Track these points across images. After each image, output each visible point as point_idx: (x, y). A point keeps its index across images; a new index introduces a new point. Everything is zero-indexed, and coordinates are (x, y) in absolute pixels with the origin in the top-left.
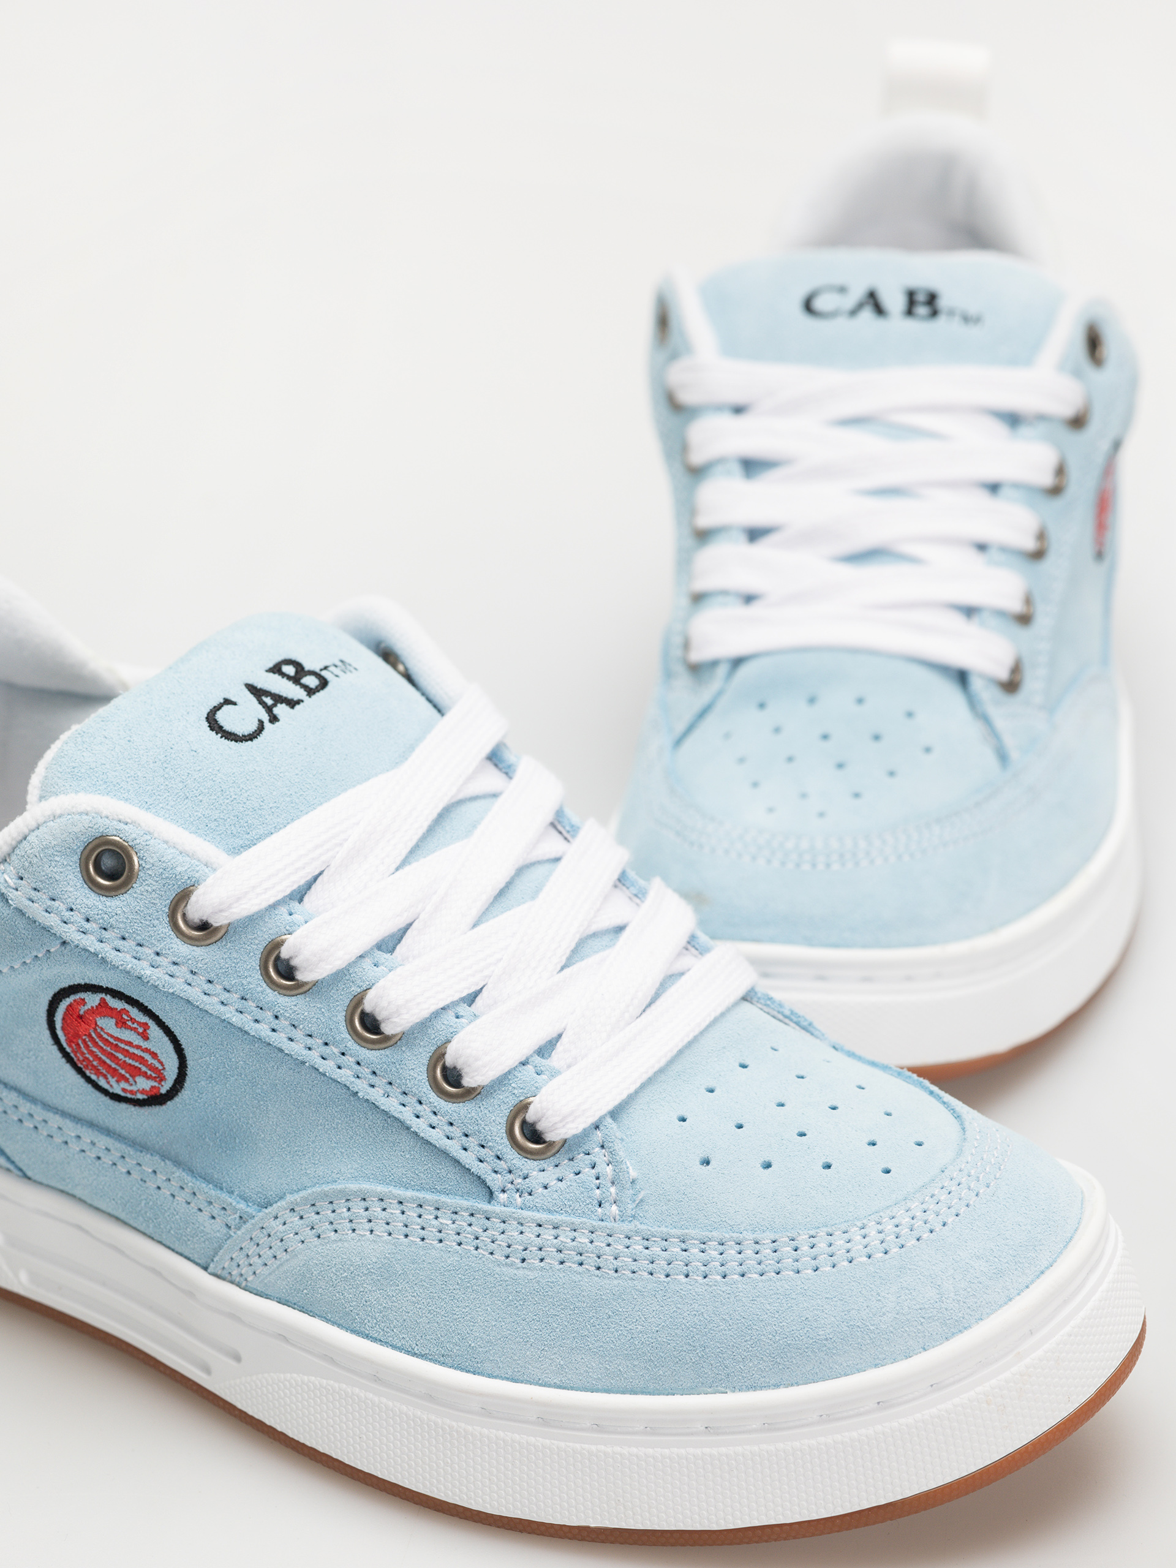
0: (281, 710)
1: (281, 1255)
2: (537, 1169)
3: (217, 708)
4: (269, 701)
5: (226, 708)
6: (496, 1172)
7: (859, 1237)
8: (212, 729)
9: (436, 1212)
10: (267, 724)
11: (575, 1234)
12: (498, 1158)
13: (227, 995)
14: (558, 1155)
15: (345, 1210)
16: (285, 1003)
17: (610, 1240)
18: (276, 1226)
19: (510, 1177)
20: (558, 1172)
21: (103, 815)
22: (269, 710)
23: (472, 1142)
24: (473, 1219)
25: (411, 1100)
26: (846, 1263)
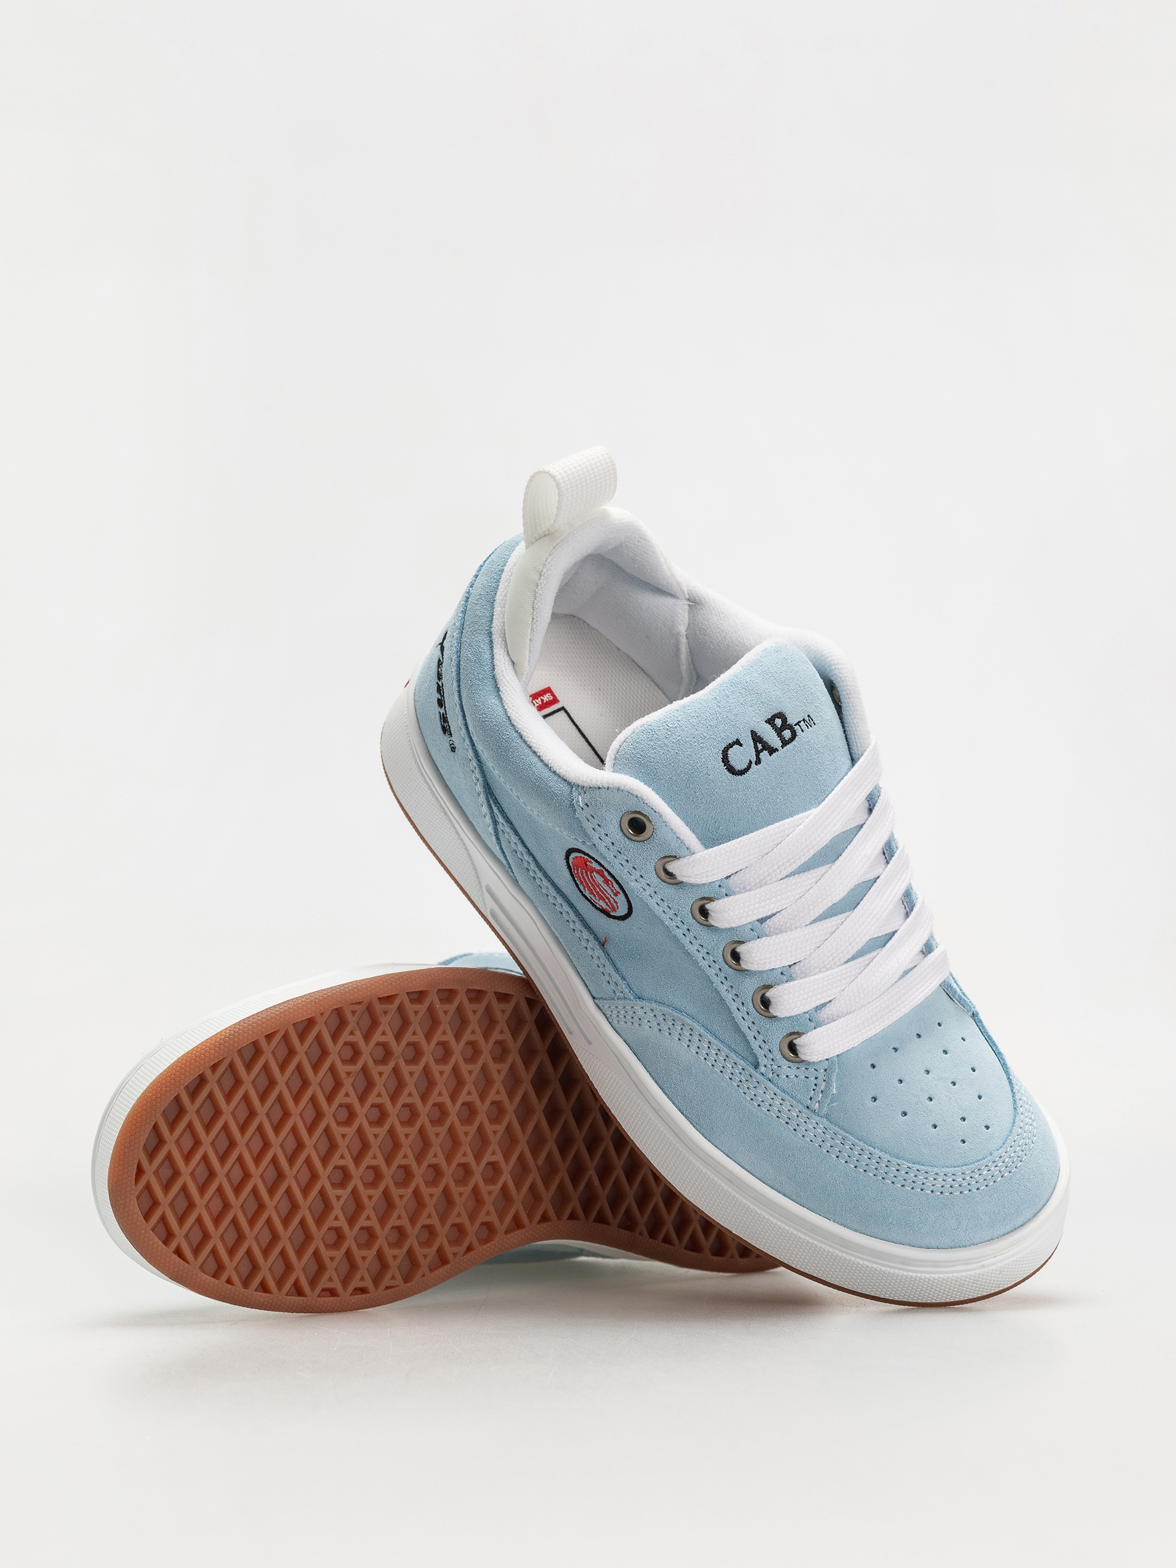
0: (764, 755)
1: (636, 1025)
2: (787, 1066)
3: (731, 746)
4: (760, 746)
5: (736, 746)
6: (765, 1056)
7: (932, 1179)
8: (723, 762)
9: (725, 1058)
10: (753, 765)
11: (792, 1108)
12: (770, 1051)
13: (669, 910)
14: (801, 1064)
15: (680, 1028)
16: (696, 927)
17: (807, 1121)
18: (640, 1012)
19: (772, 1062)
20: (797, 1072)
21: (645, 802)
22: (758, 753)
23: (761, 1038)
24: (743, 1072)
25: (739, 1001)
26: (919, 1190)
